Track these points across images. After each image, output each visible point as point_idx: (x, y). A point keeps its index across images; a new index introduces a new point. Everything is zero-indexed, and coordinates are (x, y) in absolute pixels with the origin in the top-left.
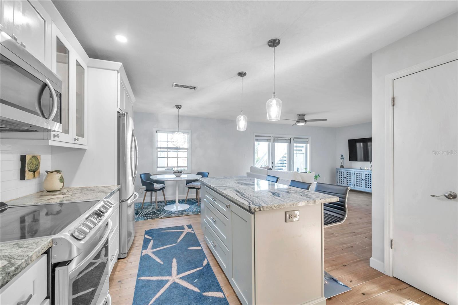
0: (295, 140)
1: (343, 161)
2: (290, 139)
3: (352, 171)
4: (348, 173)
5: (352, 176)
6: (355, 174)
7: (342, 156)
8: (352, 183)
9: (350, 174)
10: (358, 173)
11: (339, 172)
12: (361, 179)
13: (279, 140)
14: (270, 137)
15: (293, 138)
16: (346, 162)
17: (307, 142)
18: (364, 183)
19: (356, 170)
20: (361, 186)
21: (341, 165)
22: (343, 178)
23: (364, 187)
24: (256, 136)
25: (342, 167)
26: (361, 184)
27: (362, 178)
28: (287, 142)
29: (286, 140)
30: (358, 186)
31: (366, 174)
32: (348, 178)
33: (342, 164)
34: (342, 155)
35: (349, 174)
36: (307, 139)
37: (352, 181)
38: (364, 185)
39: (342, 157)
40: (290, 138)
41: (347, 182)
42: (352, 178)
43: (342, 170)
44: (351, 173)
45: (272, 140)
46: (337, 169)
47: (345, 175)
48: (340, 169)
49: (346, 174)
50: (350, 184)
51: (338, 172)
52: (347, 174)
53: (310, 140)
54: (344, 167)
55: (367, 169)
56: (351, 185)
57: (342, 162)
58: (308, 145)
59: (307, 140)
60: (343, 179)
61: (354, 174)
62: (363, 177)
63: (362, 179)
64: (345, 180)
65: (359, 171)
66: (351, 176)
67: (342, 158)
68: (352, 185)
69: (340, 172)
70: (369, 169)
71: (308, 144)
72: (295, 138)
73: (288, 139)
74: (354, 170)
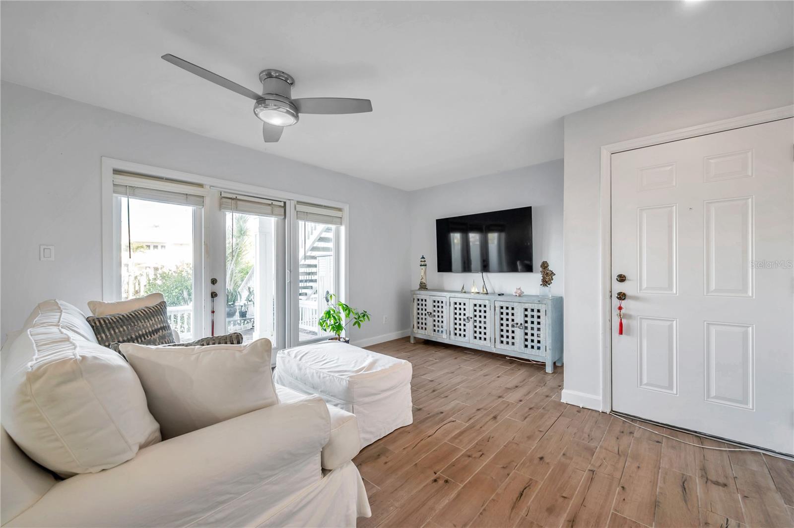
0: (300, 208)
1: (425, 273)
2: (282, 204)
3: (444, 297)
4: (436, 302)
5: (444, 310)
6: (452, 304)
7: (423, 260)
8: (445, 328)
9: (440, 304)
10: (458, 301)
11: (416, 301)
12: (465, 317)
13: (239, 203)
14: (201, 185)
15: (293, 203)
16: (432, 275)
17: (339, 221)
18: (472, 327)
19: (453, 295)
20: (465, 336)
21: (421, 283)
22: (425, 314)
23: (472, 337)
24: (117, 172)
25: (423, 287)
26: (465, 330)
27: (467, 316)
28: (272, 214)
29: (270, 208)
30: (458, 335)
31: (475, 305)
32: (436, 314)
33: (424, 281)
34: (423, 258)
35: (437, 304)
36: (340, 210)
37: (444, 324)
38: (472, 332)
39: (423, 263)
40: (285, 203)
41: (434, 326)
42: (444, 314)
43: (423, 295)
44: (442, 302)
45: (211, 200)
46: (413, 292)
47: (430, 309)
48: (418, 292)
49: (432, 306)
50: (441, 329)
51: (414, 299)
52: (434, 304)
53: (346, 214)
54: (428, 287)
55: (477, 291)
56: (442, 332)
57: (422, 274)
58: (343, 229)
59: (339, 214)
60: (426, 319)
61: (448, 304)
62: (470, 313)
63: (468, 318)
64: (430, 320)
65: (459, 298)
66: (442, 310)
67: (423, 265)
68: (444, 332)
69: (418, 300)
70: (481, 291)
71: (341, 224)
72: (299, 202)
73: (274, 203)
74: (448, 295)
